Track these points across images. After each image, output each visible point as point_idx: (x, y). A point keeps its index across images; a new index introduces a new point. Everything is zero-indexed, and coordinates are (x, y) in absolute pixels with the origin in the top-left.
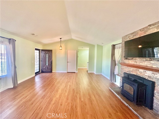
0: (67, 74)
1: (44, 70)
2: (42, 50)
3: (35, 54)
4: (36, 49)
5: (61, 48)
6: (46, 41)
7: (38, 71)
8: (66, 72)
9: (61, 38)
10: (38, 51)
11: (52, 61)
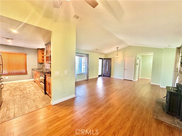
0: (124, 81)
1: (105, 75)
2: (104, 59)
3: (99, 62)
4: (100, 58)
5: (117, 56)
6: (107, 51)
7: (101, 74)
8: (123, 79)
9: (117, 48)
10: (101, 60)
11: (111, 68)
